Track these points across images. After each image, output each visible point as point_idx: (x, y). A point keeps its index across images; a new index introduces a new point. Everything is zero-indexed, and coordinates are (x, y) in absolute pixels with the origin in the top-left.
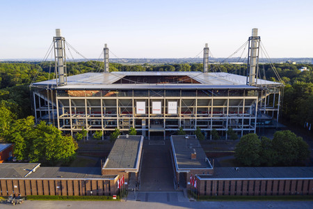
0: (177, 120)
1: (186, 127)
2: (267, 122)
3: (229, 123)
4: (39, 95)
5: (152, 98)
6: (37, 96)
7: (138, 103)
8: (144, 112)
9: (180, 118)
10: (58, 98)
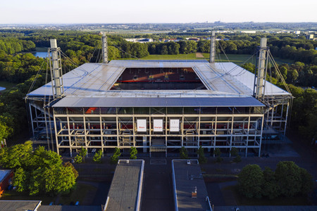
0: (180, 138)
1: (189, 145)
2: (273, 137)
3: (233, 140)
4: (35, 106)
5: (153, 116)
6: (33, 108)
7: (138, 121)
8: (145, 130)
9: (183, 136)
10: (55, 116)
